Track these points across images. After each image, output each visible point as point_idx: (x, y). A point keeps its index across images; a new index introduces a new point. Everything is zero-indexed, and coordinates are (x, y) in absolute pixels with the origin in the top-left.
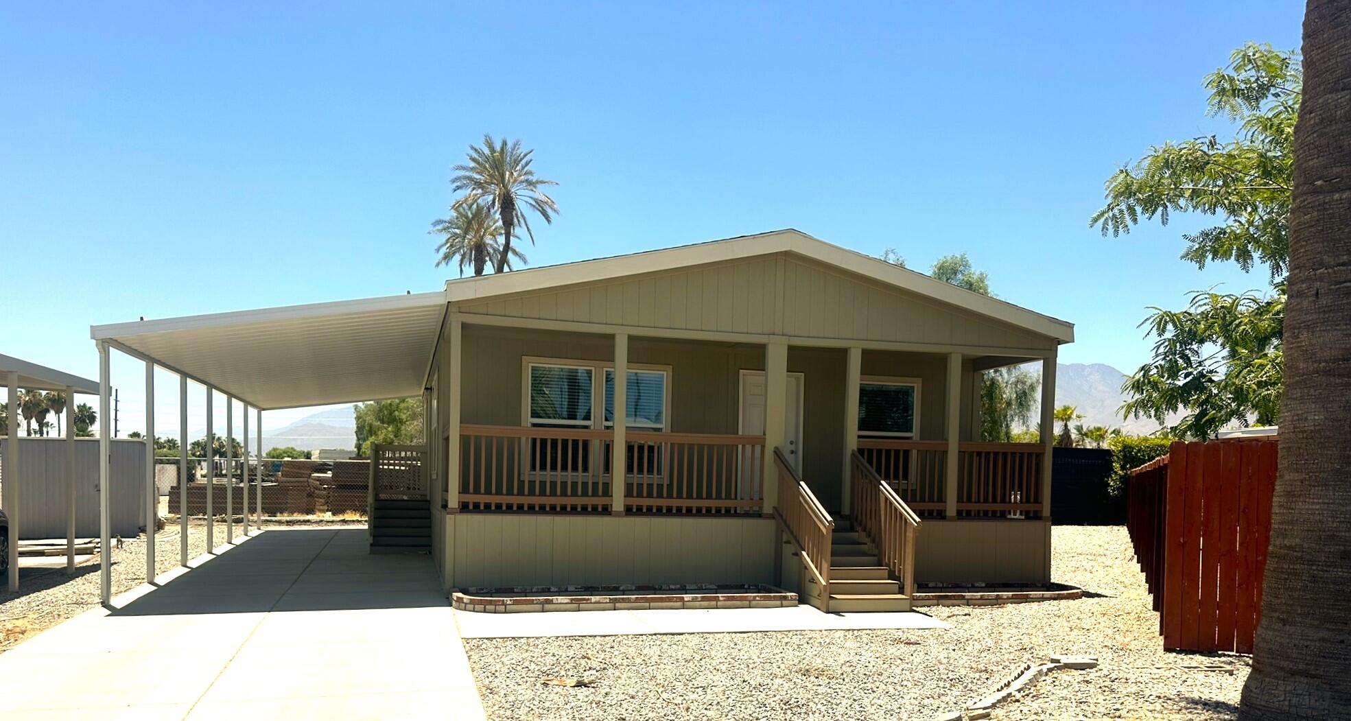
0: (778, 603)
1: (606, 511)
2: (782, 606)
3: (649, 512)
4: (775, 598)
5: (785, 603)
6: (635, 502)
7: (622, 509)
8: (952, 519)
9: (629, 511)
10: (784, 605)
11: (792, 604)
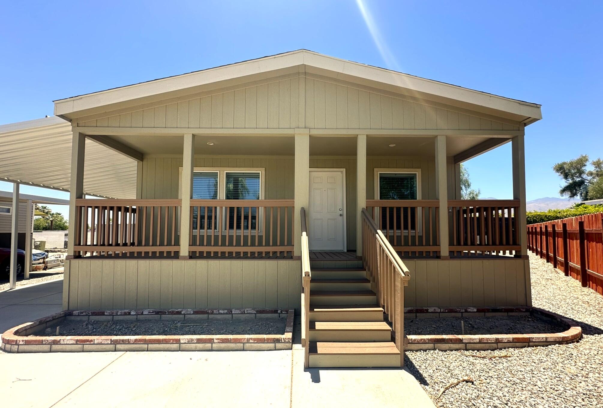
0: (272, 345)
1: (176, 256)
2: (275, 349)
3: (208, 256)
4: (268, 341)
5: (279, 345)
6: (198, 249)
7: (187, 254)
8: (445, 258)
9: (192, 256)
10: (277, 348)
11: (285, 347)
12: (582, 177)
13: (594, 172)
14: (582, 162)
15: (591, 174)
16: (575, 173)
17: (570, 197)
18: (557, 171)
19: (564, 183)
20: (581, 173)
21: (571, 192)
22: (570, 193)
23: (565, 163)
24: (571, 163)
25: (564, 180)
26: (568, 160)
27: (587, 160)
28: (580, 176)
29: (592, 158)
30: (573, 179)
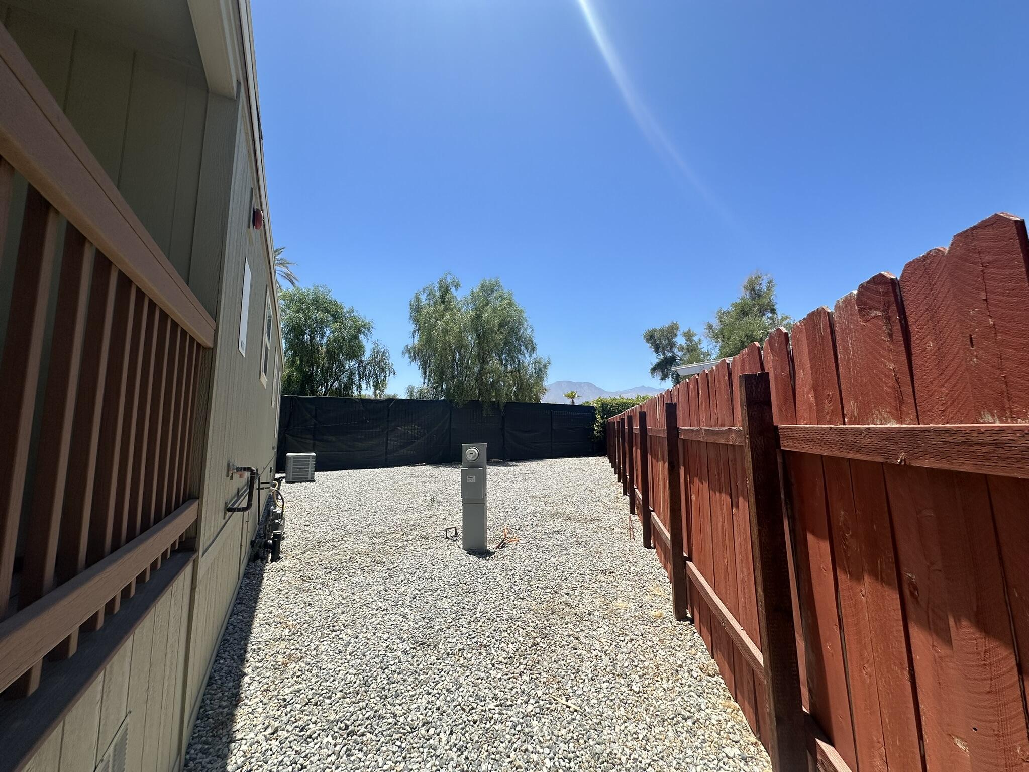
12: (673, 352)
13: (685, 346)
14: (672, 331)
15: (681, 349)
16: (666, 346)
17: (662, 379)
18: (648, 340)
19: (654, 359)
20: (672, 345)
21: (662, 372)
22: (660, 373)
23: (655, 330)
24: (662, 330)
25: (655, 354)
26: (658, 327)
27: (677, 329)
28: (671, 350)
29: (683, 329)
30: (664, 354)
